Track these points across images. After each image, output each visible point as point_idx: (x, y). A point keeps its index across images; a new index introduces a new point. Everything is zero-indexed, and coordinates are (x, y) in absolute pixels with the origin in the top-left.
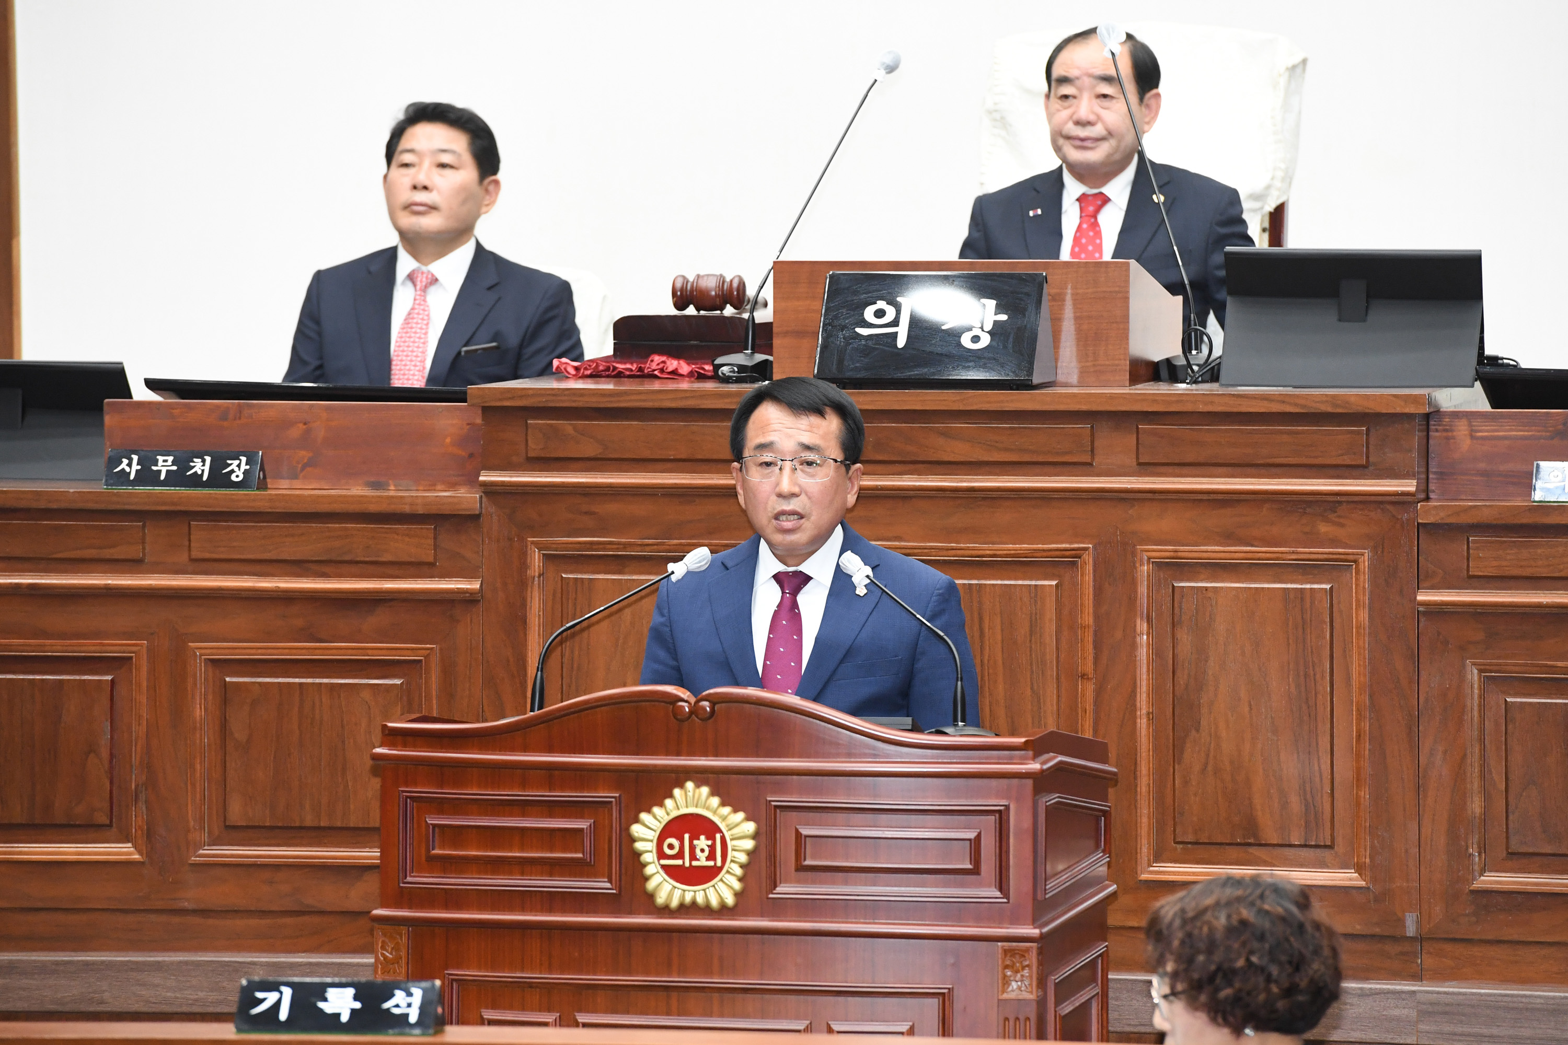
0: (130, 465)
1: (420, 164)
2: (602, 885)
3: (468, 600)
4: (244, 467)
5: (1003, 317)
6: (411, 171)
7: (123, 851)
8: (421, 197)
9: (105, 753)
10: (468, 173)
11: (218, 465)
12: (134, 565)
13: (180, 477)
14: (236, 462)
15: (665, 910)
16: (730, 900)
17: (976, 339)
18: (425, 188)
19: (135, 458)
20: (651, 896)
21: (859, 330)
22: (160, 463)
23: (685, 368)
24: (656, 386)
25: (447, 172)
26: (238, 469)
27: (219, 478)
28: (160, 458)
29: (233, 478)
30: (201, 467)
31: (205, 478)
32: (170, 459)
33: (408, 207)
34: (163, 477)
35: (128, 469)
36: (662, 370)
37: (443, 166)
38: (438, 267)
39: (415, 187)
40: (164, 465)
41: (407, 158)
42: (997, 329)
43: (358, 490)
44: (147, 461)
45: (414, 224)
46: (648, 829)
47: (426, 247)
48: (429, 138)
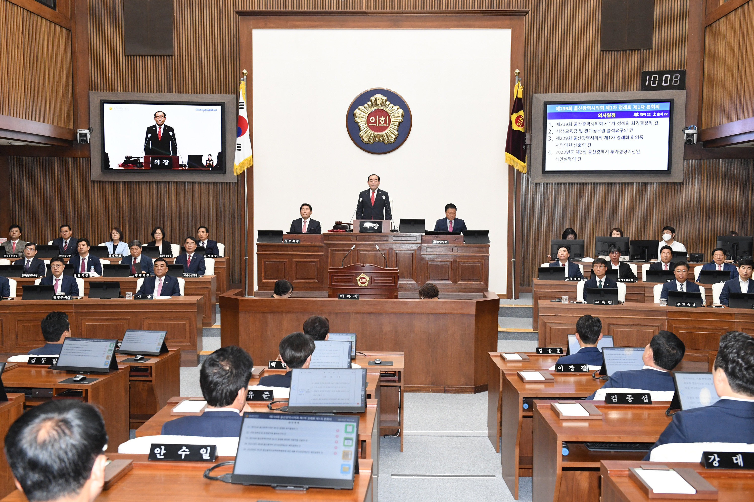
0: (286, 241)
2: (353, 284)
3: (322, 255)
6: (304, 211)
9: (284, 271)
10: (309, 211)
11: (296, 241)
12: (287, 251)
13: (292, 242)
15: (360, 287)
16: (367, 285)
17: (376, 228)
18: (306, 212)
20: (358, 285)
21: (364, 227)
23: (342, 231)
24: (338, 233)
26: (298, 241)
27: (296, 242)
30: (294, 241)
33: (304, 214)
36: (339, 231)
37: (307, 210)
38: (306, 220)
40: (290, 241)
41: (303, 209)
42: (378, 227)
43: (310, 243)
44: (288, 240)
45: (304, 216)
46: (358, 278)
47: (305, 218)
48: (305, 207)
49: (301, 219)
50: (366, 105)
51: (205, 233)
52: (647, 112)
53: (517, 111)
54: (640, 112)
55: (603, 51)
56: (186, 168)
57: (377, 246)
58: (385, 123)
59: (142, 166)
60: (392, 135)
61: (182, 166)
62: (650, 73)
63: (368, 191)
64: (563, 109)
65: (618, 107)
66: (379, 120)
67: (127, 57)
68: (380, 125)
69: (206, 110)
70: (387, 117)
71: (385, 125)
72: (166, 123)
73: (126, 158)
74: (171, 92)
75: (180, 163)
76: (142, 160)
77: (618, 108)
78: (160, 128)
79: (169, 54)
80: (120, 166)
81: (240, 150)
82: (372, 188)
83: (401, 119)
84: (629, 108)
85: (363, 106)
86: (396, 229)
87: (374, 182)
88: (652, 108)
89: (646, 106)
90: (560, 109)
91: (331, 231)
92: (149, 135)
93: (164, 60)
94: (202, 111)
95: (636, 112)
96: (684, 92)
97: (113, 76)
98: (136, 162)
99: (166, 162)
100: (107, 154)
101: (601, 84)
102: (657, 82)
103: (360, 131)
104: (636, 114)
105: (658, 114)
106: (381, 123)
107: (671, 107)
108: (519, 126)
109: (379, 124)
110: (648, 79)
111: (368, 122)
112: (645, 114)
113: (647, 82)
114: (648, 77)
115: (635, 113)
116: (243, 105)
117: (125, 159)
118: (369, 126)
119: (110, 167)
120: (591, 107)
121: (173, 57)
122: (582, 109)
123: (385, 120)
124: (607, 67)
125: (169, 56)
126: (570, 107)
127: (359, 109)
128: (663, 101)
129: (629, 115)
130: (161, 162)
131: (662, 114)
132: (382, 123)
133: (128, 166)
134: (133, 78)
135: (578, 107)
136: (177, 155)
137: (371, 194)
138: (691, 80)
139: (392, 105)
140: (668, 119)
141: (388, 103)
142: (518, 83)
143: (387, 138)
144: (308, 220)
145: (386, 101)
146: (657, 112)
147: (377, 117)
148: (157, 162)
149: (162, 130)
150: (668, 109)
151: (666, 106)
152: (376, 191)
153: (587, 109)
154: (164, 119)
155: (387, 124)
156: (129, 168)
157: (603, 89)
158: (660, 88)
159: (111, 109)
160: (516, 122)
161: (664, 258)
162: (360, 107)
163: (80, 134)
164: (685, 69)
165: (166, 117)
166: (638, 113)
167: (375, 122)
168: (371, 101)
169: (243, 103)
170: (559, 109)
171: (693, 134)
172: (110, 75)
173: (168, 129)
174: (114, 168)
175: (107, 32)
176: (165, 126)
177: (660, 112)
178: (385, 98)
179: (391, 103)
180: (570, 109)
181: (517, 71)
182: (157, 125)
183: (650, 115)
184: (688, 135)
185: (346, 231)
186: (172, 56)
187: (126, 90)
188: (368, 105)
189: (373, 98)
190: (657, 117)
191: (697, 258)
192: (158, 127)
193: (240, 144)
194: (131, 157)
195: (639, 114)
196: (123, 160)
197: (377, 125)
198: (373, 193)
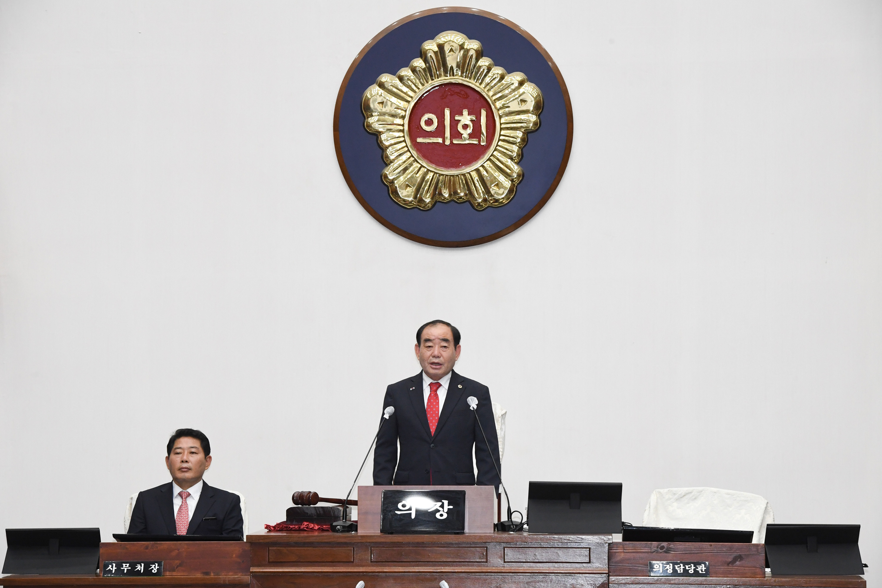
0: (112, 567)
1: (184, 453)
4: (157, 567)
5: (451, 507)
6: (180, 455)
8: (185, 465)
10: (201, 455)
11: (147, 567)
13: (132, 572)
14: (154, 565)
17: (441, 515)
18: (187, 462)
19: (114, 565)
21: (397, 512)
22: (124, 566)
23: (317, 527)
24: (305, 534)
25: (194, 455)
26: (155, 568)
27: (148, 571)
28: (124, 565)
29: (153, 571)
30: (140, 568)
31: (142, 572)
32: (128, 565)
33: (181, 469)
34: (125, 572)
35: (111, 569)
36: (307, 528)
37: (193, 453)
38: (190, 490)
39: (182, 462)
40: (126, 567)
41: (178, 451)
42: (449, 512)
43: (199, 575)
44: (119, 566)
45: (180, 475)
47: (186, 483)
48: (186, 443)
49: (169, 487)
50: (406, 72)
57: (444, 584)
58: (476, 133)
60: (502, 178)
63: (417, 380)
66: (454, 123)
68: (456, 141)
70: (484, 113)
71: (475, 142)
82: (432, 371)
83: (533, 118)
85: (394, 74)
86: (516, 518)
87: (436, 350)
91: (279, 527)
103: (386, 162)
106: (459, 135)
109: (452, 137)
111: (414, 129)
118: (417, 146)
123: (476, 123)
127: (382, 86)
132: (465, 134)
137: (427, 392)
139: (498, 71)
141: (485, 62)
143: (481, 189)
144: (196, 491)
145: (480, 54)
147: (447, 112)
152: (445, 382)
155: (484, 137)
162: (385, 78)
167: (440, 132)
168: (423, 55)
178: (473, 45)
179: (497, 63)
185: (333, 529)
188: (414, 70)
189: (430, 46)
197: (448, 142)
198: (435, 387)
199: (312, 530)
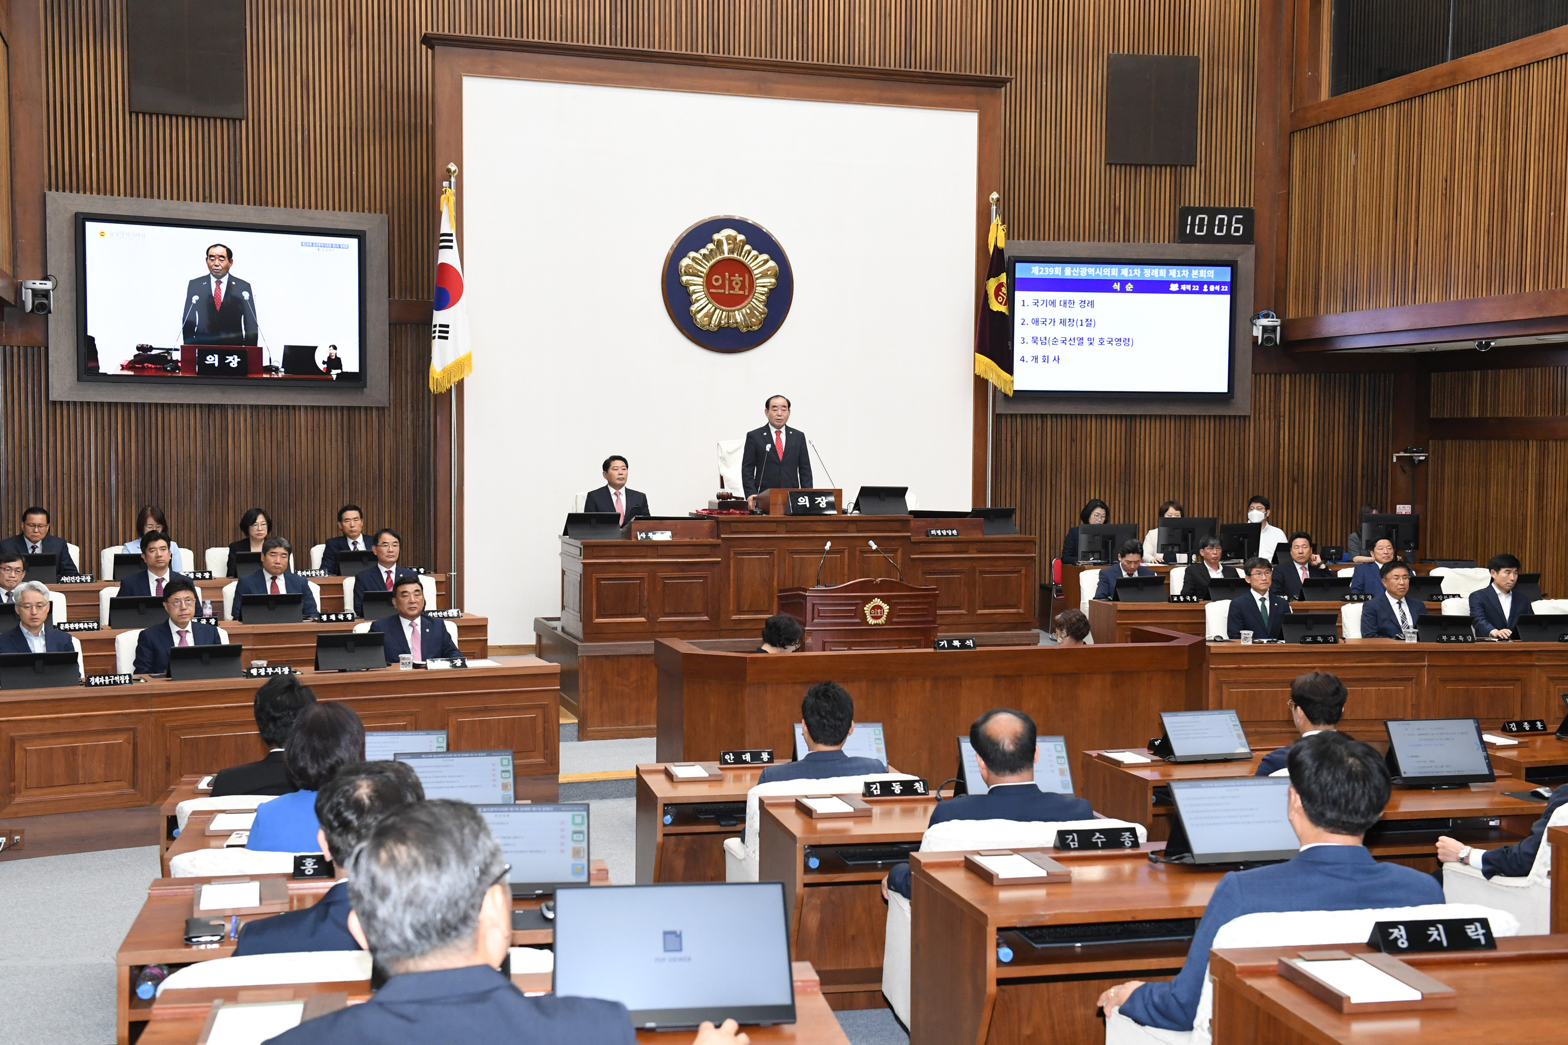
1: (618, 469)
2: (858, 620)
3: (718, 562)
6: (617, 471)
7: (643, 619)
8: (621, 476)
9: (638, 598)
10: (624, 471)
12: (645, 557)
15: (871, 625)
16: (884, 622)
17: (823, 505)
18: (621, 474)
19: (644, 533)
20: (868, 622)
22: (649, 534)
33: (618, 479)
34: (651, 537)
35: (643, 536)
36: (731, 512)
38: (620, 491)
39: (618, 474)
41: (615, 468)
45: (612, 482)
46: (867, 609)
48: (614, 463)
50: (704, 251)
51: (359, 522)
52: (1192, 283)
53: (997, 275)
54: (1180, 283)
55: (1111, 165)
56: (280, 375)
57: (871, 543)
58: (743, 287)
59: (178, 368)
60: (757, 314)
61: (270, 369)
62: (1194, 211)
63: (766, 429)
64: (1044, 271)
65: (1142, 271)
66: (731, 282)
67: (134, 116)
68: (731, 292)
69: (324, 246)
70: (747, 276)
71: (742, 292)
72: (234, 271)
73: (138, 348)
74: (239, 201)
75: (266, 363)
76: (177, 356)
77: (1142, 274)
78: (219, 283)
79: (235, 116)
80: (123, 368)
81: (446, 338)
82: (777, 423)
83: (773, 280)
84: (1161, 275)
85: (697, 251)
87: (780, 412)
88: (1201, 276)
89: (1190, 272)
90: (1040, 271)
92: (195, 298)
93: (221, 130)
94: (314, 249)
95: (1174, 282)
96: (1252, 248)
97: (101, 157)
98: (163, 358)
99: (234, 361)
100: (92, 339)
101: (1107, 227)
102: (1205, 228)
103: (691, 304)
104: (1174, 287)
105: (1212, 288)
106: (733, 289)
107: (1234, 275)
108: (1001, 303)
109: (730, 290)
110: (1189, 222)
111: (708, 284)
112: (1189, 287)
113: (1188, 227)
114: (1190, 218)
115: (1172, 285)
116: (451, 241)
117: (137, 352)
118: (711, 294)
119: (101, 371)
120: (1096, 271)
121: (244, 123)
122: (1080, 273)
123: (743, 282)
124: (1117, 194)
125: (234, 120)
126: (1057, 268)
127: (690, 258)
128: (1220, 263)
129: (1161, 287)
130: (222, 360)
131: (1218, 288)
132: (736, 288)
133: (143, 367)
134: (148, 166)
135: (1072, 269)
136: (259, 345)
137: (774, 436)
138: (1262, 227)
139: (754, 253)
140: (1228, 297)
141: (747, 247)
142: (996, 220)
144: (624, 492)
145: (745, 243)
146: (1209, 283)
147: (727, 275)
148: (213, 360)
149: (223, 287)
150: (1229, 280)
151: (1225, 274)
152: (783, 431)
153: (1087, 272)
154: (226, 262)
155: (747, 291)
156: (146, 374)
157: (1112, 236)
158: (1210, 238)
159: (102, 234)
160: (997, 295)
161: (1298, 555)
162: (692, 254)
163: (33, 290)
164: (1252, 206)
165: (233, 258)
166: (1177, 285)
167: (722, 286)
168: (712, 242)
169: (451, 235)
170: (1037, 271)
171: (1275, 327)
172: (94, 155)
173: (238, 286)
174: (109, 373)
175: (88, 55)
176: (231, 278)
177: (1215, 283)
178: (741, 237)
179: (754, 249)
180: (1057, 273)
181: (995, 195)
182: (211, 276)
183: (1197, 289)
184: (1265, 329)
186: (240, 121)
187: (132, 192)
188: (709, 250)
189: (716, 237)
190: (1209, 292)
191: (1333, 554)
192: (213, 280)
193: (447, 326)
194: (151, 348)
195: (1179, 287)
196: (130, 354)
197: (727, 292)
198: (778, 433)
199: (736, 514)
